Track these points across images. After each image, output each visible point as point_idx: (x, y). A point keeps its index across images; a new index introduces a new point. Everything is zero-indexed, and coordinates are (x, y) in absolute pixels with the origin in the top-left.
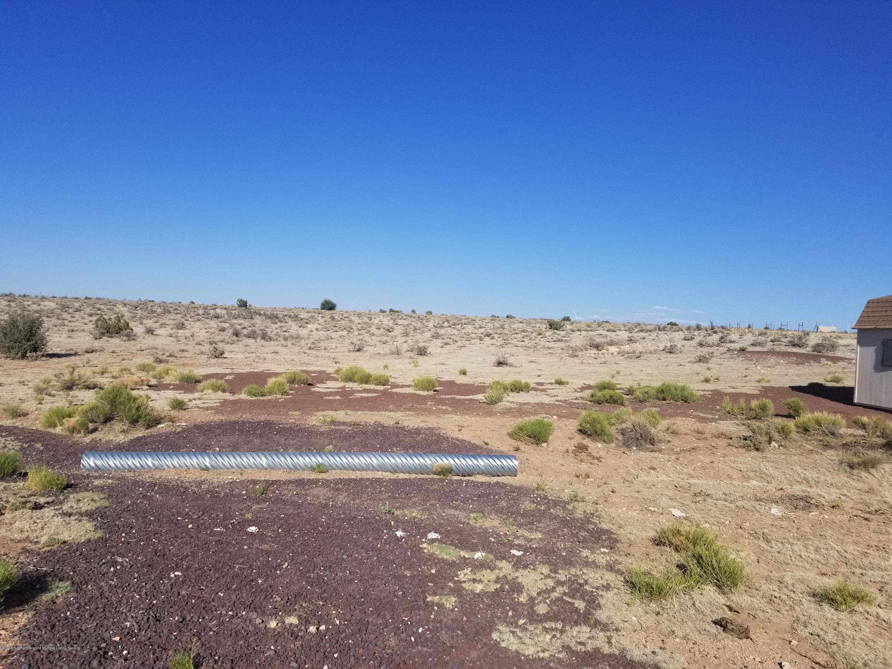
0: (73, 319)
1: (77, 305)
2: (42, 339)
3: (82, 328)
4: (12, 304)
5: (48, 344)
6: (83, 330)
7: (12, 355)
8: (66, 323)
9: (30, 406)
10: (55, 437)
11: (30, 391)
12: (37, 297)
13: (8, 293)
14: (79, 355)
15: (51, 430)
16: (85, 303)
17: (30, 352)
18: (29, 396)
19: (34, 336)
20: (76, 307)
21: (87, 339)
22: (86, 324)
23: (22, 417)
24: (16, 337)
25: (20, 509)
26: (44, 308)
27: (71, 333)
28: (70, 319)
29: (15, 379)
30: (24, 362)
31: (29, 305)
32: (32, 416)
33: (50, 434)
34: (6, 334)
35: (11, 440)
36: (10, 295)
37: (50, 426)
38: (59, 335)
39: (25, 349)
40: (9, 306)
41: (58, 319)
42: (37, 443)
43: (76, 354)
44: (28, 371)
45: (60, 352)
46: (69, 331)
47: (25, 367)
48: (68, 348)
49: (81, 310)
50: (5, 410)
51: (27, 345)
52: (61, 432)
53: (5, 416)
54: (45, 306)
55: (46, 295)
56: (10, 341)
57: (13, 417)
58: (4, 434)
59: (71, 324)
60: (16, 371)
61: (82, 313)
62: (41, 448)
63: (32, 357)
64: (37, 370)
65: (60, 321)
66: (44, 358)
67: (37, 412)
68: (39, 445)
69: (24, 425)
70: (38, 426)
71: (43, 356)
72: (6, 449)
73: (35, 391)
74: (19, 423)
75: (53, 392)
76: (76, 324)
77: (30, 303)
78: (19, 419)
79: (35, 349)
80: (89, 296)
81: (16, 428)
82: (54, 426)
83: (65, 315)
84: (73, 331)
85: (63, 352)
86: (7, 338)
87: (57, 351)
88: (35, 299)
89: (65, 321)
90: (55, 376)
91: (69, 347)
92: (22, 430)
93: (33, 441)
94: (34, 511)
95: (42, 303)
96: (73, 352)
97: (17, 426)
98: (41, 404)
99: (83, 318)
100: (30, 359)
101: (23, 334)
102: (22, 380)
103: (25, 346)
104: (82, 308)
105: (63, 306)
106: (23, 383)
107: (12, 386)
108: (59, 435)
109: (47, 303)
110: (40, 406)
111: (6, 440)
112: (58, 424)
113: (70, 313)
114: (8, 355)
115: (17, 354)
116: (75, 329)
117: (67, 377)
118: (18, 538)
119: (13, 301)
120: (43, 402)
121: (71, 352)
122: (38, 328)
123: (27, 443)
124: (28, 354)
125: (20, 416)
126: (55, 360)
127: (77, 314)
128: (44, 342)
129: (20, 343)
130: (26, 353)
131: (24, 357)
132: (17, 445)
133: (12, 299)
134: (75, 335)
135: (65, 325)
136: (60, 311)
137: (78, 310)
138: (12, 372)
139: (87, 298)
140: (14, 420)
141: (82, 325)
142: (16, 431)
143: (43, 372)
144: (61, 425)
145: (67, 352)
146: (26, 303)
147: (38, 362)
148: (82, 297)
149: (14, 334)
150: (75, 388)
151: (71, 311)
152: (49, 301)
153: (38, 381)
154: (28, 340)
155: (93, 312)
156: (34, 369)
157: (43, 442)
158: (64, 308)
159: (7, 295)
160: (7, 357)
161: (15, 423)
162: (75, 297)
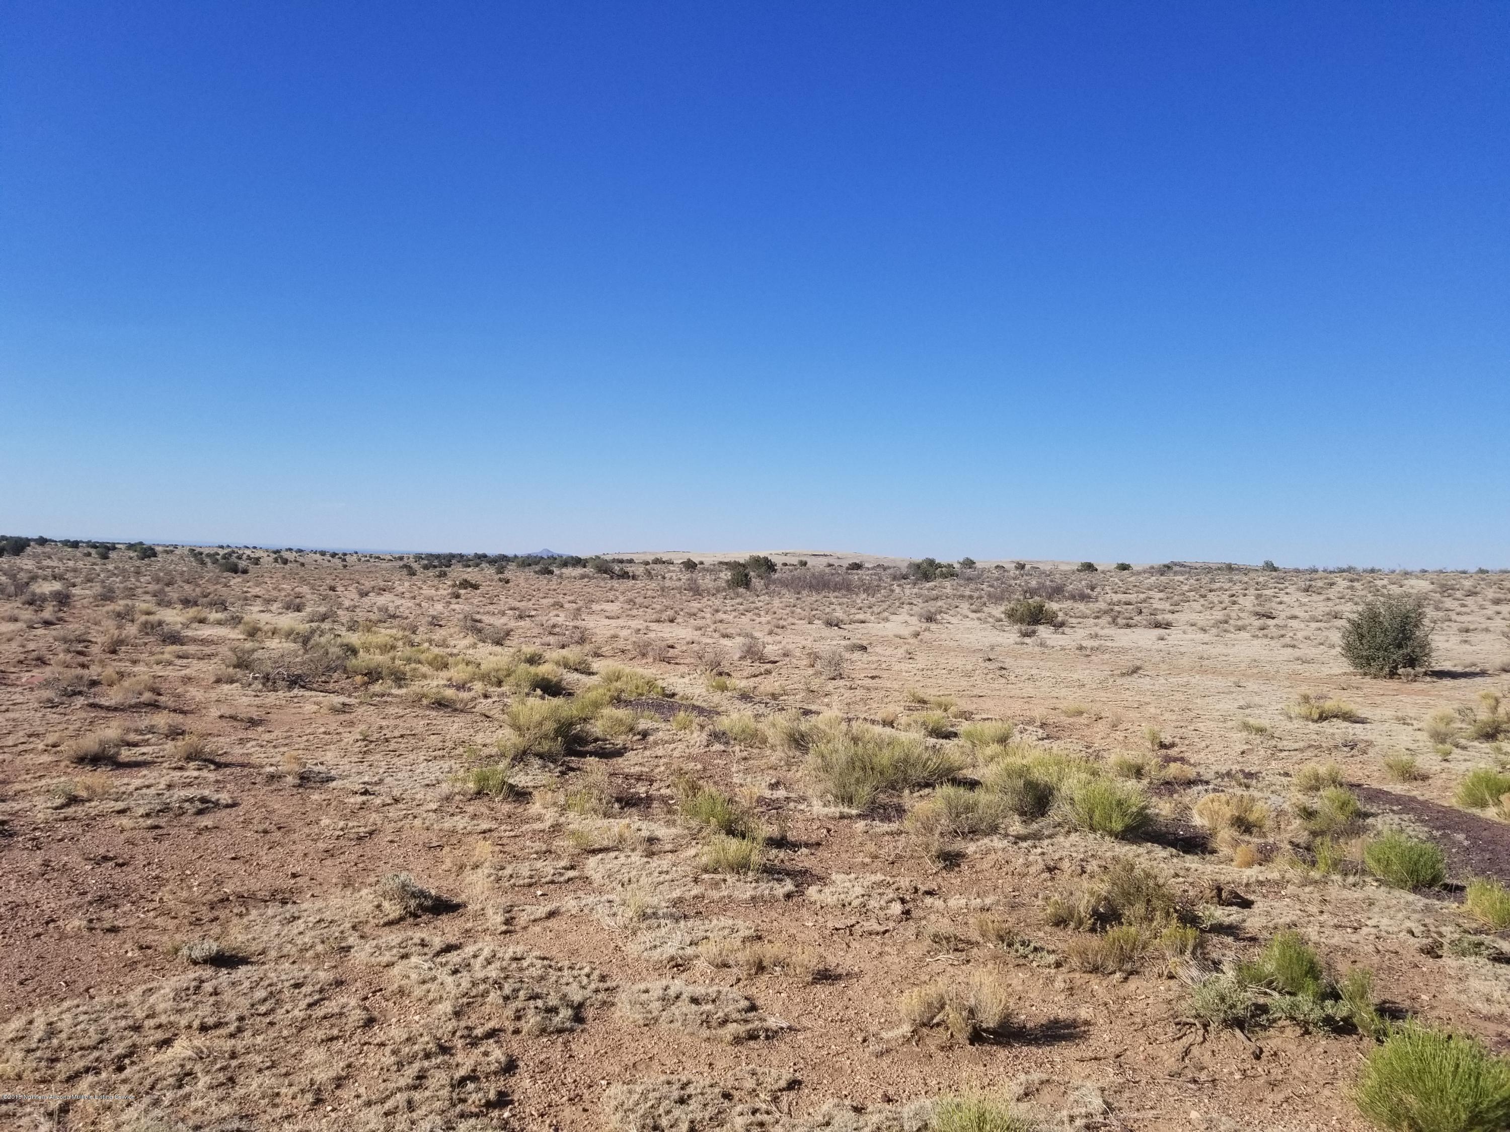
0: (1463, 609)
1: (1468, 584)
2: (1424, 645)
3: (1484, 626)
4: (1355, 584)
5: (1433, 654)
6: (1487, 630)
7: (1373, 671)
8: (1454, 616)
9: (1428, 761)
10: (1488, 825)
11: (1423, 737)
12: (1393, 572)
13: (1345, 567)
14: (1490, 675)
15: (1477, 811)
16: (1483, 580)
17: (1404, 667)
18: (1421, 744)
19: (1409, 639)
20: (1466, 588)
21: (1498, 646)
22: (1489, 619)
23: (1419, 783)
24: (1379, 640)
25: (1471, 955)
26: (1411, 591)
27: (1465, 634)
28: (1459, 609)
29: (1389, 713)
30: (1393, 684)
31: (1384, 587)
32: (1437, 782)
33: (1475, 818)
34: (1361, 637)
35: (1410, 820)
36: (1350, 570)
37: (1475, 804)
38: (1445, 638)
39: (1394, 661)
40: (1352, 588)
41: (1437, 609)
42: (1456, 831)
43: (1483, 673)
44: (1405, 700)
45: (1453, 669)
46: (1460, 631)
47: (1398, 692)
48: (1468, 662)
49: (1476, 593)
50: (1390, 767)
51: (1398, 655)
52: (1496, 819)
53: (1389, 777)
54: (1412, 587)
55: (1409, 569)
56: (1370, 648)
57: (1405, 780)
58: (1395, 808)
59: (1459, 618)
60: (1385, 698)
61: (1479, 599)
62: (1466, 843)
63: (1408, 675)
64: (1420, 699)
65: (1441, 614)
66: (1428, 679)
67: (1444, 775)
68: (1460, 837)
69: (1426, 797)
70: (1452, 801)
71: (1426, 674)
72: (1404, 836)
73: (1432, 737)
74: (1416, 791)
75: (1463, 742)
76: (1470, 618)
77: (1385, 582)
78: (1415, 784)
79: (1412, 662)
80: (1484, 568)
81: (1413, 799)
82: (1483, 805)
83: (1449, 603)
84: (1467, 631)
85: (1459, 669)
86: (1364, 641)
87: (1447, 666)
88: (1393, 576)
89: (1450, 613)
90: (1460, 712)
91: (1469, 659)
92: (1425, 804)
93: (1449, 828)
94: (1497, 965)
95: (1406, 582)
96: (1478, 670)
97: (1415, 797)
98: (1446, 760)
99: (1482, 607)
100: (1404, 679)
101: (1391, 635)
102: (1400, 714)
103: (1395, 657)
104: (1478, 589)
105: (1442, 586)
106: (1403, 721)
107: (1387, 725)
108: (1494, 823)
109: (1413, 582)
110: (1446, 765)
111: (1402, 820)
112: (1491, 802)
113: (1458, 600)
114: (1366, 669)
115: (1382, 669)
116: (1472, 627)
117: (1483, 715)
118: (1484, 1012)
119: (1358, 580)
120: (1449, 757)
121: (1473, 669)
122: (1416, 626)
123: (1438, 829)
124: (1400, 671)
125: (1416, 779)
126: (1448, 682)
127: (1470, 601)
128: (1427, 651)
129: (1386, 650)
130: (1396, 668)
131: (1393, 674)
132: (1422, 831)
133: (1355, 576)
134: (1471, 636)
135: (1450, 620)
136: (1438, 595)
137: (1471, 593)
138: (1378, 700)
139: (1481, 571)
140: (1407, 786)
141: (1483, 620)
142: (1414, 805)
143: (1432, 702)
144: (1495, 805)
145: (1467, 670)
146: (1379, 583)
147: (1417, 686)
148: (1473, 569)
149: (1374, 637)
150: (1501, 736)
151: (1458, 594)
152: (1417, 578)
153: (1428, 719)
154: (1400, 646)
155: (1502, 596)
156: (1415, 697)
157: (1467, 832)
158: (1446, 589)
159: (1343, 571)
160: (1365, 674)
161: (1409, 791)
162: (1460, 569)
